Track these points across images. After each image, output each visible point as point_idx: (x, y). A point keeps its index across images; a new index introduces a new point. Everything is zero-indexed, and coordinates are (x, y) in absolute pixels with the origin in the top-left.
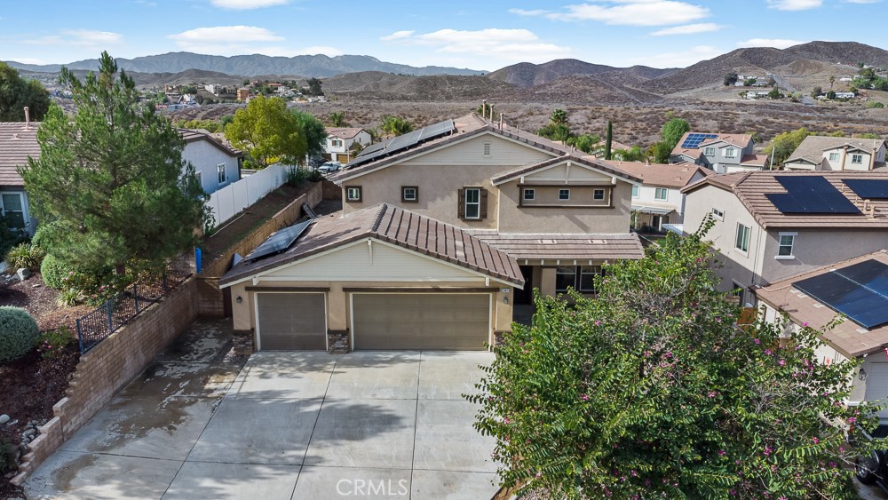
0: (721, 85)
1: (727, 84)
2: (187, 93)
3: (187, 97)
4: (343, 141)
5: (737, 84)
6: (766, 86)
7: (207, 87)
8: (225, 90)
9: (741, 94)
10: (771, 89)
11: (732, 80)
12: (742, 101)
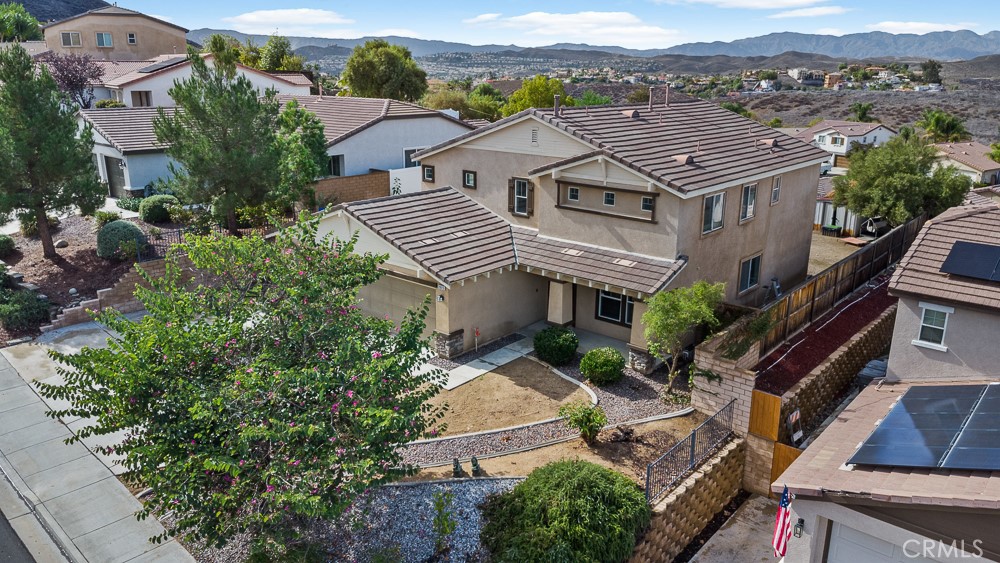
2: (765, 79)
3: (764, 84)
4: (846, 139)
7: (790, 73)
8: (811, 75)
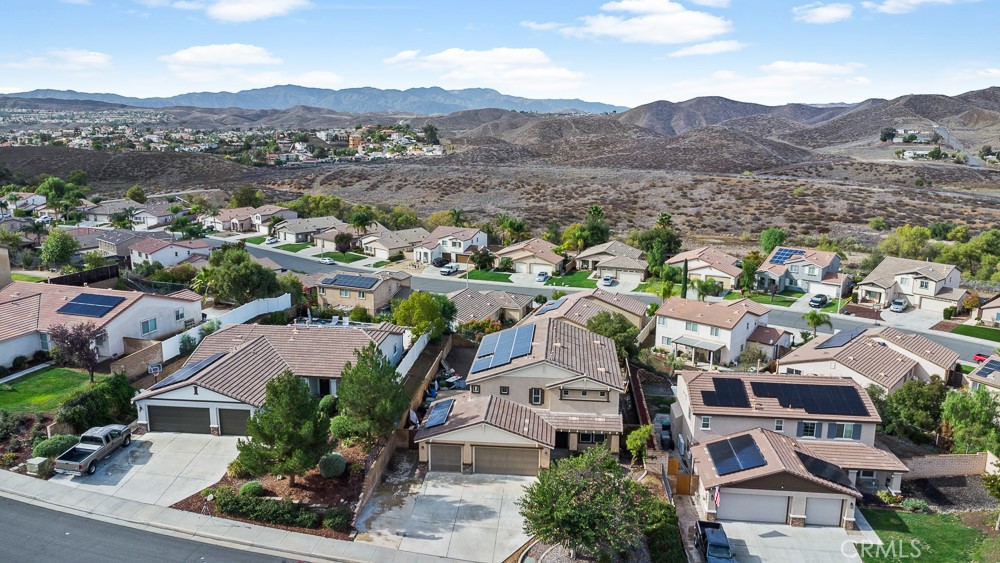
0: (877, 140)
1: (884, 140)
2: (298, 141)
3: (298, 146)
5: (895, 140)
6: (928, 143)
7: (318, 134)
8: (336, 137)
9: (898, 153)
10: (932, 147)
11: (889, 135)
12: (898, 162)
